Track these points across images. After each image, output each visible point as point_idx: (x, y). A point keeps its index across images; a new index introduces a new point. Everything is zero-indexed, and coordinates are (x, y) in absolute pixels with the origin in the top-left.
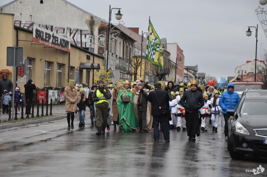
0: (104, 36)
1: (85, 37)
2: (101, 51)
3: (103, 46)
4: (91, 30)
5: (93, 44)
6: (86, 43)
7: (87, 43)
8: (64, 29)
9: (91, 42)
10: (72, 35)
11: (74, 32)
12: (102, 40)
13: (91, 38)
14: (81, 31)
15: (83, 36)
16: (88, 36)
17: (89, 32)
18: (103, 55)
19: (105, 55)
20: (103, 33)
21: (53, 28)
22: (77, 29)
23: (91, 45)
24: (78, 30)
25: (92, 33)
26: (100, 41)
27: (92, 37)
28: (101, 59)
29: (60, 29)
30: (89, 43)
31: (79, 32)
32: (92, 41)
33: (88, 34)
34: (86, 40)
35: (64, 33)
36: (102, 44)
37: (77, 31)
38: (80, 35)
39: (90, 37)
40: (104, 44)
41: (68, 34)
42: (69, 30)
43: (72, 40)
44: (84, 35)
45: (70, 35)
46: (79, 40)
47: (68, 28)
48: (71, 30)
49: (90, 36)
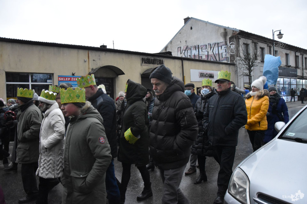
0: (233, 43)
1: (221, 48)
2: (232, 58)
3: (233, 53)
4: (225, 41)
5: (227, 54)
6: (222, 53)
7: (223, 54)
8: (206, 45)
9: (226, 52)
10: (212, 49)
11: (213, 46)
12: (232, 48)
13: (225, 48)
14: (218, 43)
15: (220, 48)
16: (223, 47)
17: (224, 43)
18: (234, 61)
19: (235, 62)
20: (233, 41)
21: (199, 47)
22: (215, 42)
23: (226, 55)
24: (216, 43)
25: (226, 44)
26: (231, 48)
27: (226, 48)
28: (231, 66)
29: (204, 46)
30: (224, 53)
31: (216, 45)
32: (227, 51)
33: (223, 45)
34: (222, 51)
35: (206, 49)
36: (232, 51)
37: (215, 45)
38: (217, 48)
39: (225, 47)
40: (234, 51)
41: (209, 49)
42: (210, 45)
43: (212, 53)
44: (220, 46)
46: (217, 53)
47: (209, 44)
48: (211, 45)
49: (225, 46)
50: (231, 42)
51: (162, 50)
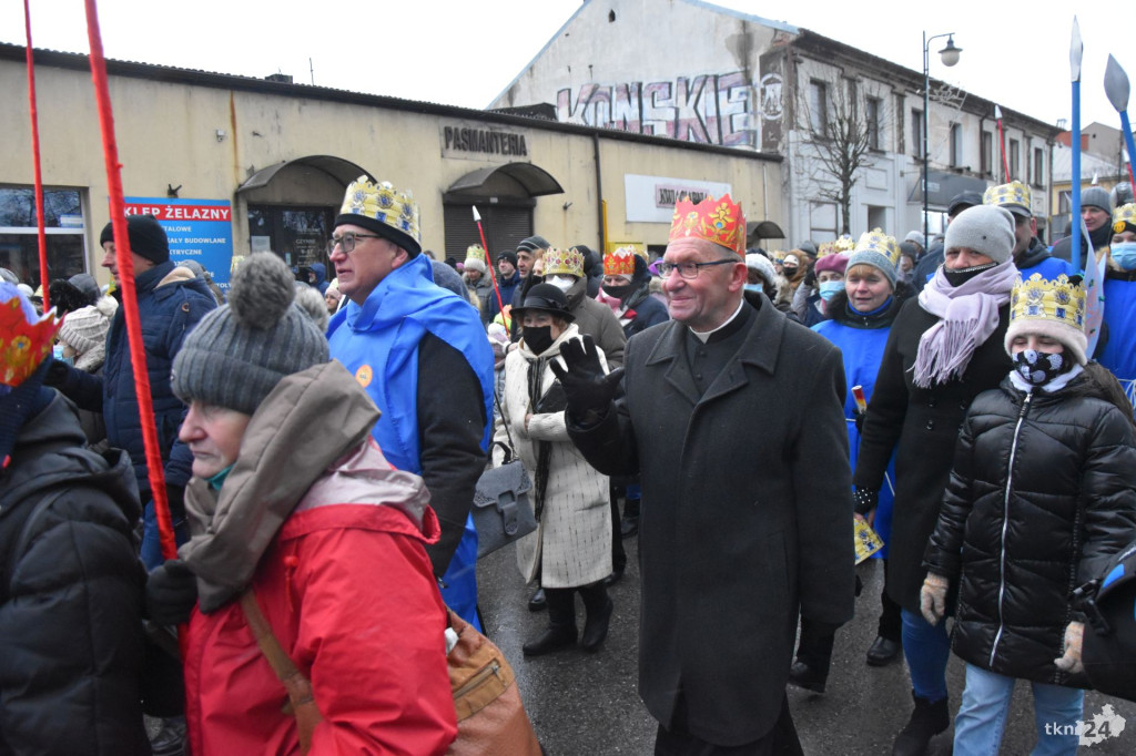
0: (777, 77)
1: (729, 96)
2: (770, 134)
3: (775, 115)
4: (743, 69)
5: (752, 117)
6: (731, 117)
7: (734, 117)
8: (670, 84)
9: (746, 110)
10: (693, 98)
11: (697, 88)
12: (772, 96)
13: (744, 98)
14: (716, 78)
15: (723, 95)
16: (735, 92)
17: (739, 77)
18: (779, 148)
19: (783, 148)
20: (774, 70)
21: (643, 89)
22: (705, 73)
23: (746, 123)
24: (707, 77)
25: (748, 81)
26: (767, 98)
27: (747, 94)
28: (769, 166)
29: (660, 88)
30: (740, 116)
31: (710, 84)
32: (751, 108)
33: (737, 85)
34: (731, 106)
35: (670, 97)
36: (772, 108)
37: (704, 83)
38: (713, 94)
39: (741, 93)
40: (779, 108)
41: (682, 98)
42: (683, 83)
43: (694, 116)
44: (723, 90)
45: (687, 99)
46: (712, 113)
47: (679, 79)
48: (687, 83)
49: (743, 89)
50: (768, 72)
51: (497, 101)
